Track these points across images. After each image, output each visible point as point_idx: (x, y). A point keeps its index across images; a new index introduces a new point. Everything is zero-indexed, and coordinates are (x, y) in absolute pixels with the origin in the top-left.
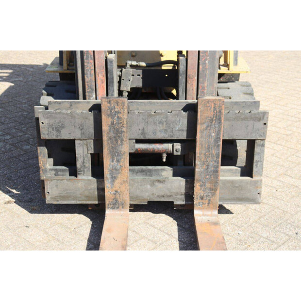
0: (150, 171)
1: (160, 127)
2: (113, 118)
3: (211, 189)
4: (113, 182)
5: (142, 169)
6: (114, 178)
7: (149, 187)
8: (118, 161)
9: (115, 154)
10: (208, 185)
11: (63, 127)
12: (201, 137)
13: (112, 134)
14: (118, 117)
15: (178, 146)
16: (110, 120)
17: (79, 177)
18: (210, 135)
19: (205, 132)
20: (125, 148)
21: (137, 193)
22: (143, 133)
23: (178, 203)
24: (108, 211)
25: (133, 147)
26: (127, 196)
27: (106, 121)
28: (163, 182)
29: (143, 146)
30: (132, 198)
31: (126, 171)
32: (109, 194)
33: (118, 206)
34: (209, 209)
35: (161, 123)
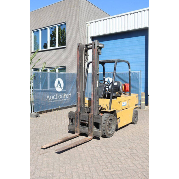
0: (84, 127)
20: (78, 121)
21: (81, 131)
22: (82, 119)
23: (87, 134)
24: (76, 133)
25: (81, 121)
26: (78, 131)
27: (76, 115)
28: (85, 129)
29: (82, 122)
30: (80, 132)
31: (78, 125)
32: (76, 130)
33: (77, 132)
34: (91, 136)
35: (85, 117)
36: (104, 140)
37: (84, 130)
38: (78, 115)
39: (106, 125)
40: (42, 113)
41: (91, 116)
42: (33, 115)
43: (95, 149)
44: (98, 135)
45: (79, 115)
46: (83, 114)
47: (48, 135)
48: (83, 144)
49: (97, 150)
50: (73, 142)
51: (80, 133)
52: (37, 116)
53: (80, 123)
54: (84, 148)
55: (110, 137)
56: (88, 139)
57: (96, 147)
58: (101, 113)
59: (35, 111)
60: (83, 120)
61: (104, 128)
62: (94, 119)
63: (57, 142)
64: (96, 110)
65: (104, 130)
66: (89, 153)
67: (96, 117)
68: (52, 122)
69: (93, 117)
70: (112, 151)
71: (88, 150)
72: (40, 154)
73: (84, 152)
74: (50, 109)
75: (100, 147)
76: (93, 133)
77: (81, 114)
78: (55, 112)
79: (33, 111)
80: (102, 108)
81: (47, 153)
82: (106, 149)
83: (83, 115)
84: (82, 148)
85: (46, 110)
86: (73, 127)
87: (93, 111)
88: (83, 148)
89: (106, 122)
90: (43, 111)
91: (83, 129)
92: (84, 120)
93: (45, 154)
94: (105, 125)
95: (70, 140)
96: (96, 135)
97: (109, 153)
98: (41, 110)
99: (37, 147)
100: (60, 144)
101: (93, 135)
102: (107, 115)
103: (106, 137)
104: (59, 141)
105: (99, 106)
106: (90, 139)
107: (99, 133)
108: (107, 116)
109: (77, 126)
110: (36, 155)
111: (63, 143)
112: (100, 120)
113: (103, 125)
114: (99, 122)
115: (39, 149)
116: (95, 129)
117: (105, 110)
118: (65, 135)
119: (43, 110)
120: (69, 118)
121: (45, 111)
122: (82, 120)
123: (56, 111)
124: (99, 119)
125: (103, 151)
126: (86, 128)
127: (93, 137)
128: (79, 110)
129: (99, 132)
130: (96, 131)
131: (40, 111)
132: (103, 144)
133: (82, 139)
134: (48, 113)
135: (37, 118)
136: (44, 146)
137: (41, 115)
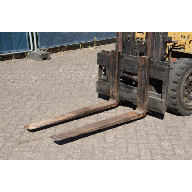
0: (130, 87)
2: (114, 59)
3: (143, 99)
4: (112, 87)
5: (128, 86)
8: (114, 78)
9: (113, 75)
10: (142, 97)
11: (103, 61)
12: (140, 73)
14: (115, 59)
16: (113, 60)
18: (142, 74)
19: (141, 72)
20: (116, 73)
21: (122, 95)
22: (125, 69)
23: (134, 104)
24: (110, 99)
25: (122, 74)
26: (116, 94)
27: (112, 60)
28: (130, 92)
29: (126, 75)
30: (120, 97)
31: (116, 83)
32: (111, 92)
33: (113, 98)
34: (141, 109)
35: (130, 65)
36: (173, 120)
37: (129, 94)
38: (117, 59)
39: (180, 87)
40: (57, 51)
41: (143, 64)
42: (36, 54)
43: (145, 142)
44: (159, 108)
45: (119, 59)
46: (127, 58)
47: (53, 99)
48: (121, 127)
49: (149, 142)
50: (100, 120)
51: (121, 101)
52: (45, 57)
53: (121, 78)
54: (120, 135)
55: (190, 115)
56: (135, 115)
57: (148, 134)
58: (172, 57)
59: (41, 46)
60: (127, 71)
61: (175, 93)
62: (151, 70)
63: (62, 118)
64: (158, 48)
65: (174, 99)
66: (127, 149)
67: (157, 65)
68: (72, 71)
69: (149, 66)
70: (185, 149)
71: (127, 142)
72: (21, 143)
73: (116, 145)
74: (76, 43)
75: (159, 137)
76: (146, 104)
77: (122, 57)
78: (85, 49)
79: (38, 47)
80: (175, 44)
81: (36, 140)
82: (171, 142)
83: (127, 61)
84: (116, 136)
85: (66, 44)
86: (106, 86)
87: (151, 51)
88: (118, 136)
89: (182, 78)
90: (60, 48)
91: (127, 92)
92: (130, 71)
93: (29, 144)
94: (176, 85)
95: (96, 115)
96: (153, 108)
97: (175, 154)
98: (55, 44)
99: (20, 127)
100: (70, 123)
101: (148, 106)
102: (186, 63)
103: (179, 115)
104: (69, 114)
105: (167, 40)
106: (138, 115)
107: (160, 104)
108: (183, 65)
109: (113, 85)
110: (10, 144)
111: (76, 121)
112: (163, 74)
113: (172, 85)
114: (161, 79)
115: (22, 130)
116: (153, 94)
117: (181, 51)
118: (89, 102)
119: (59, 45)
120: (98, 66)
121: (64, 47)
122: (124, 72)
123: (87, 49)
124: (163, 70)
125: (161, 146)
126: (132, 89)
127: (147, 111)
128: (121, 47)
129: (162, 102)
130: (153, 99)
131: (53, 47)
132: (167, 131)
133: (123, 113)
134: (70, 51)
135: (45, 61)
136: (33, 126)
137: (53, 56)
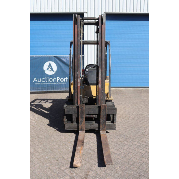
0: (90, 122)
1: (92, 111)
4: (81, 124)
6: (81, 123)
7: (89, 126)
9: (82, 117)
11: (70, 111)
13: (81, 113)
14: (83, 109)
15: (96, 116)
16: (81, 109)
17: (73, 123)
18: (104, 113)
